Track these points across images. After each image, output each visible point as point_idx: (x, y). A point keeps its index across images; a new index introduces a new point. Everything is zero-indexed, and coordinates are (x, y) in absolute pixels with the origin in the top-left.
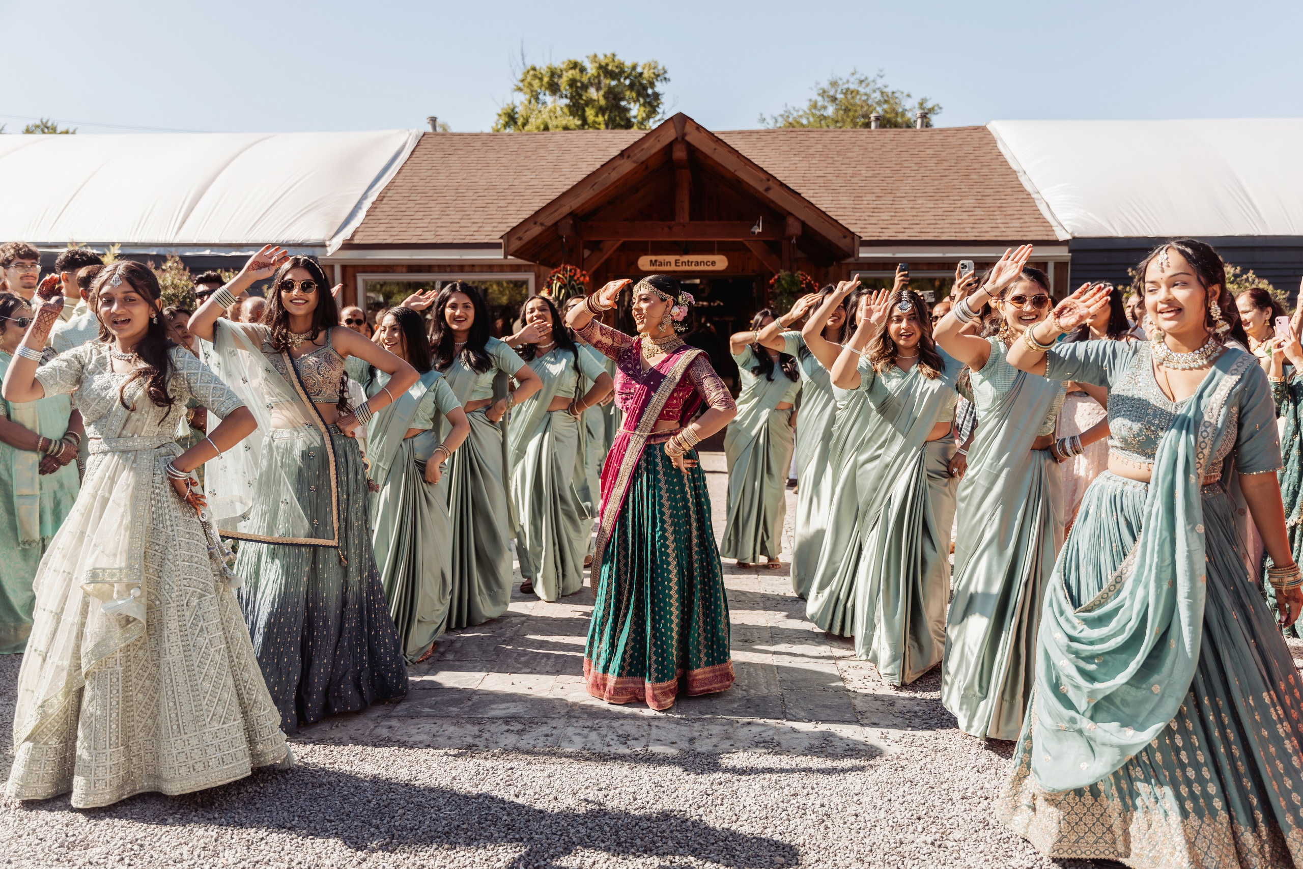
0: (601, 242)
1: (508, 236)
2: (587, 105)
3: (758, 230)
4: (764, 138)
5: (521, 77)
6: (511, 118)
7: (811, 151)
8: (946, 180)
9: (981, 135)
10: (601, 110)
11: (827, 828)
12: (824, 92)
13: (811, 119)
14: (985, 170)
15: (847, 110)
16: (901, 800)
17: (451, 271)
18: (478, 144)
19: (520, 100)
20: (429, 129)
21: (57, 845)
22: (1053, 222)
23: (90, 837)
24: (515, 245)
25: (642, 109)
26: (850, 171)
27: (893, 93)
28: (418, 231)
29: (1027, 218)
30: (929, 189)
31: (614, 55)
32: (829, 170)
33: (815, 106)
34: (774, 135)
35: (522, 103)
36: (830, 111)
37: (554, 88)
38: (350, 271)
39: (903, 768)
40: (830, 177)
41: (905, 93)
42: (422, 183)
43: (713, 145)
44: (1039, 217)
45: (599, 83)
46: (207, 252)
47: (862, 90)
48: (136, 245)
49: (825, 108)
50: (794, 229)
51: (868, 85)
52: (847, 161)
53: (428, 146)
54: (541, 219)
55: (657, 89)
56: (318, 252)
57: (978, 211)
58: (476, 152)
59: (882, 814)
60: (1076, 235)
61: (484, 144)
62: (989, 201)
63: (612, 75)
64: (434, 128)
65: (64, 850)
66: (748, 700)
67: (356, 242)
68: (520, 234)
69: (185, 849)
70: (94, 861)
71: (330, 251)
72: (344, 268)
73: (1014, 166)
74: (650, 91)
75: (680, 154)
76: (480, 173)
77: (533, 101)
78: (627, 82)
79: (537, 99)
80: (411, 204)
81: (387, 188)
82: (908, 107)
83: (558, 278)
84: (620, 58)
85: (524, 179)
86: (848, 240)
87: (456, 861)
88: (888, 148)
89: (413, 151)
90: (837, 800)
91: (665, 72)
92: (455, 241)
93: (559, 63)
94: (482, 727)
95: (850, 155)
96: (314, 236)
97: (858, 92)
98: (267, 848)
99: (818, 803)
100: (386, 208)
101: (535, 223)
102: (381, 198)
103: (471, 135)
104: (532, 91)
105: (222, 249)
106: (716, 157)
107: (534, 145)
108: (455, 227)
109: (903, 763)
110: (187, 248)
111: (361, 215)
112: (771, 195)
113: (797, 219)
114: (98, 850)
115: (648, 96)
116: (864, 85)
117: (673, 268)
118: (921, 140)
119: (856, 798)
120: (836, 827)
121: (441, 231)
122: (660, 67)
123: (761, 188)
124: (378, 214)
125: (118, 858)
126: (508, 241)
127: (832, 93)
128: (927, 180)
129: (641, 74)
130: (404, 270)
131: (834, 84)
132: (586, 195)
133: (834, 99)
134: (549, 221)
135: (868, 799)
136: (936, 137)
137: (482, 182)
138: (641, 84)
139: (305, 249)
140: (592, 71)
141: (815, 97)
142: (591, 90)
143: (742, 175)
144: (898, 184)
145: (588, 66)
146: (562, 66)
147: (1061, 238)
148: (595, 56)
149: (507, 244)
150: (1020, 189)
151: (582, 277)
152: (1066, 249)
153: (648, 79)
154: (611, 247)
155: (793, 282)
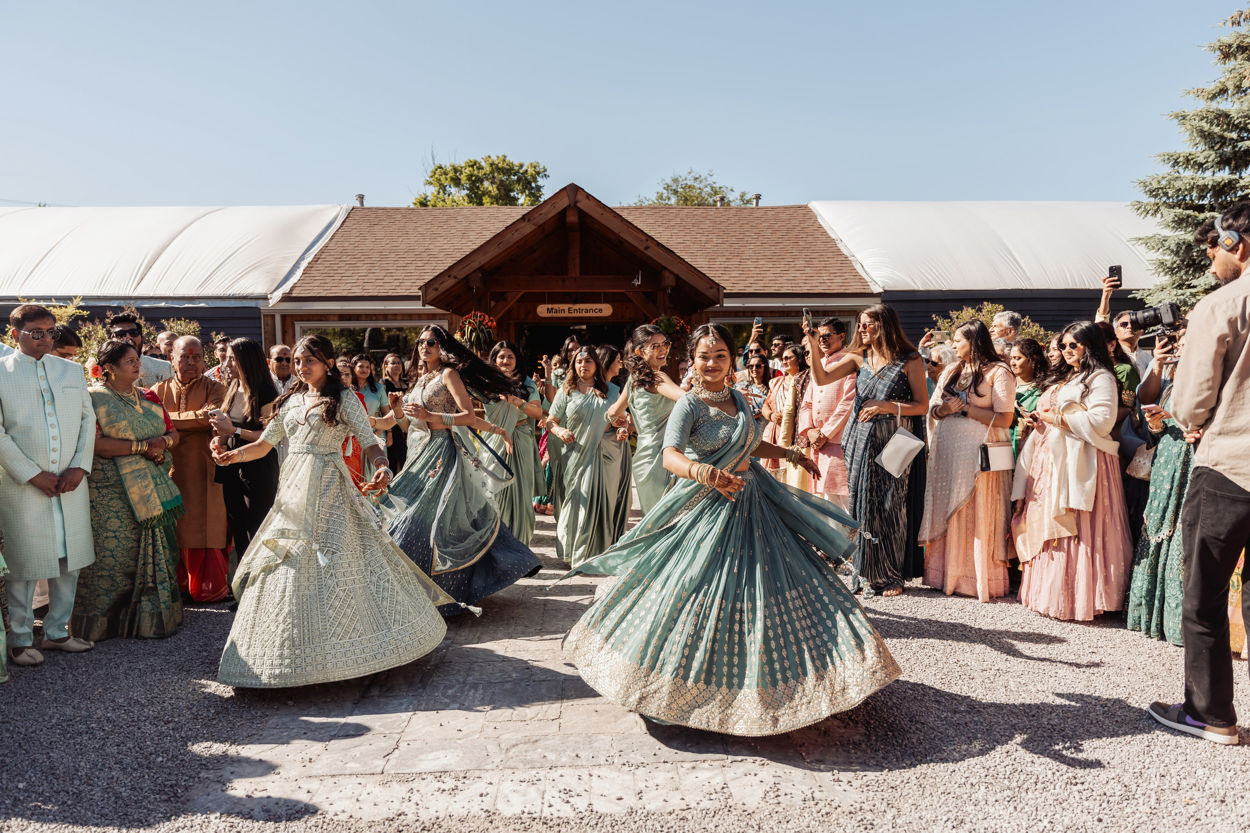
0: (505, 293)
1: (426, 287)
2: (483, 195)
3: (637, 283)
4: (633, 213)
5: (430, 174)
6: (423, 203)
7: (672, 223)
8: (781, 246)
9: (804, 212)
10: (496, 197)
12: (668, 186)
14: (810, 239)
15: (686, 199)
17: (377, 320)
18: (399, 217)
19: (431, 191)
20: (358, 204)
22: (868, 279)
24: (432, 295)
25: (528, 198)
26: (704, 239)
27: (720, 188)
28: (348, 286)
29: (847, 276)
30: (767, 253)
31: (505, 157)
32: (687, 238)
33: (661, 197)
34: (641, 211)
35: (432, 193)
37: (457, 182)
38: (288, 320)
40: (688, 243)
41: (730, 188)
42: (351, 247)
43: (601, 211)
44: (856, 275)
45: (494, 177)
46: (163, 304)
47: (697, 185)
48: (98, 298)
49: (669, 199)
51: (701, 182)
52: (700, 231)
53: (357, 218)
54: (454, 273)
55: (539, 184)
56: (261, 304)
57: (808, 270)
58: (397, 223)
60: (887, 289)
61: (404, 216)
62: (815, 262)
63: (502, 172)
64: (362, 203)
67: (294, 295)
68: (436, 286)
71: (272, 302)
72: (284, 317)
73: (833, 236)
74: (533, 185)
75: (572, 218)
76: (401, 239)
77: (441, 192)
78: (516, 177)
79: (444, 190)
80: (342, 264)
81: (322, 251)
82: (731, 199)
83: (470, 323)
84: (509, 159)
85: (438, 244)
86: (714, 291)
88: (733, 221)
89: (344, 222)
91: (545, 170)
92: (380, 294)
93: (460, 162)
95: (703, 226)
96: (258, 289)
97: (694, 187)
100: (320, 267)
101: (449, 276)
102: (316, 259)
103: (393, 209)
104: (440, 184)
105: (175, 301)
106: (603, 221)
107: (445, 218)
108: (379, 283)
110: (145, 301)
111: (299, 273)
112: (649, 253)
113: (672, 273)
115: (533, 188)
116: (698, 181)
117: (566, 314)
118: (757, 215)
121: (368, 286)
122: (541, 167)
123: (641, 247)
124: (314, 272)
126: (426, 291)
127: (674, 187)
128: (766, 246)
129: (527, 171)
130: (336, 318)
131: (675, 180)
132: (493, 252)
133: (676, 192)
134: (461, 275)
136: (769, 213)
137: (403, 247)
138: (526, 179)
139: (249, 301)
140: (488, 169)
141: (661, 190)
142: (486, 184)
143: (625, 236)
144: (743, 249)
145: (483, 164)
146: (463, 165)
147: (875, 292)
148: (489, 157)
149: (425, 294)
150: (839, 253)
151: (490, 322)
152: (879, 300)
153: (532, 175)
154: (514, 297)
155: (670, 325)
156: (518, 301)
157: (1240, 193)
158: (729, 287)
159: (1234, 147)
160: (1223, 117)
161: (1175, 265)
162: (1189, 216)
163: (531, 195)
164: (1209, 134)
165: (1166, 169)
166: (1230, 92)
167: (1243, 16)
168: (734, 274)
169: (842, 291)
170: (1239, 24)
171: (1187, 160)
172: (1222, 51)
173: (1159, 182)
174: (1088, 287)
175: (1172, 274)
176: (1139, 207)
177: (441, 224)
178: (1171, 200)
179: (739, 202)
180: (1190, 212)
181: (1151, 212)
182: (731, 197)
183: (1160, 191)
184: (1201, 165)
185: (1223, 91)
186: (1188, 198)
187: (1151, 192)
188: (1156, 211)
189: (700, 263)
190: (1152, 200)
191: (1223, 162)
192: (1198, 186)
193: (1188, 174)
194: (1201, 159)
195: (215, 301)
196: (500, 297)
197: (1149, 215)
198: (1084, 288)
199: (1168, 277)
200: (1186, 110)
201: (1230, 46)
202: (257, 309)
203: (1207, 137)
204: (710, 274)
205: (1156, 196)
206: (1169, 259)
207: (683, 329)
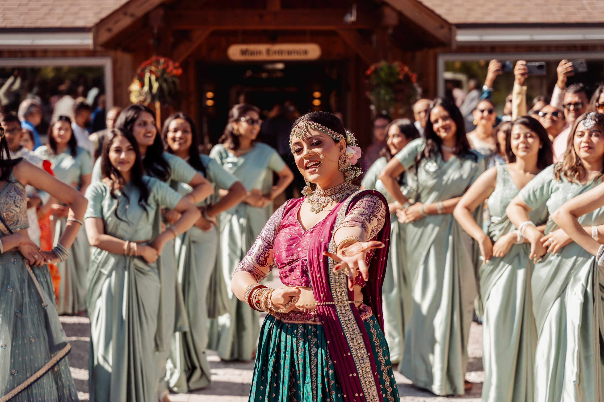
3: (351, 18)
24: (105, 36)
50: (391, 19)
68: (110, 26)
117: (264, 57)
151: (175, 69)
154: (200, 35)
155: (391, 73)
156: (204, 41)
196: (182, 37)
207: (407, 78)
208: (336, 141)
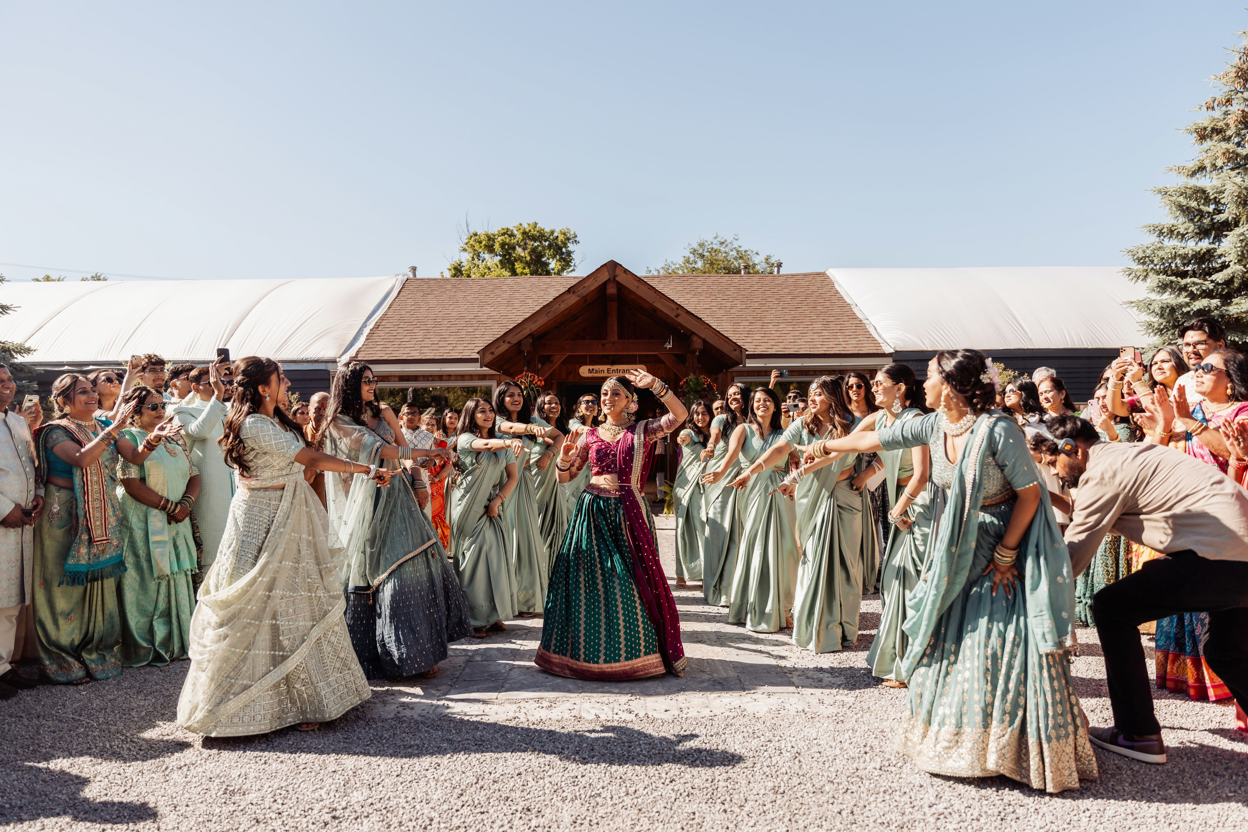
0: (550, 356)
1: (483, 352)
2: (516, 260)
3: (669, 346)
5: (465, 241)
6: (458, 271)
7: (699, 290)
8: (800, 310)
9: (822, 279)
10: (528, 264)
11: (800, 761)
12: (695, 251)
13: (686, 271)
14: (828, 304)
15: (712, 264)
16: (849, 742)
17: (433, 380)
18: (449, 287)
19: (465, 258)
20: (411, 276)
21: (221, 792)
22: (880, 341)
23: (245, 787)
24: (489, 358)
25: (559, 263)
26: (729, 305)
27: (746, 251)
28: (407, 350)
29: (861, 338)
30: (787, 317)
31: (536, 223)
33: (688, 261)
34: (667, 279)
35: (467, 259)
36: (700, 264)
37: (490, 249)
39: (842, 721)
40: (714, 309)
41: (755, 252)
42: (408, 315)
43: (637, 284)
44: (869, 336)
45: (526, 244)
47: (723, 249)
49: (696, 263)
50: (697, 344)
51: (726, 246)
52: (726, 297)
53: (410, 288)
54: (508, 339)
55: (569, 249)
56: (330, 367)
57: (825, 333)
58: (447, 292)
59: (838, 752)
60: (898, 349)
62: (832, 325)
63: (534, 238)
64: (415, 275)
65: (228, 796)
66: (714, 681)
68: (492, 350)
69: (323, 792)
70: (254, 802)
73: (849, 301)
74: (564, 250)
75: (612, 290)
76: (452, 307)
77: (475, 257)
78: (547, 243)
79: (479, 256)
80: (401, 331)
81: (382, 319)
82: (756, 262)
84: (540, 225)
85: (486, 311)
86: (737, 352)
87: (532, 793)
88: (755, 288)
89: (400, 292)
90: (801, 744)
91: (576, 236)
92: (436, 358)
93: (494, 230)
94: (519, 705)
95: (728, 293)
96: (327, 353)
97: (720, 251)
98: (385, 789)
99: (789, 745)
100: (381, 333)
101: (504, 342)
102: (377, 326)
104: (474, 251)
106: (639, 293)
107: (491, 287)
108: (435, 347)
109: (842, 718)
111: (363, 339)
112: (679, 320)
113: (699, 337)
114: (254, 795)
115: (563, 253)
116: (724, 245)
118: (779, 282)
119: (815, 742)
120: (805, 759)
121: (425, 350)
122: (572, 233)
123: (672, 315)
124: (376, 338)
125: (272, 800)
126: (483, 355)
127: (700, 252)
128: (786, 311)
129: (557, 237)
131: (702, 245)
132: (543, 320)
133: (702, 256)
134: (514, 340)
135: (825, 742)
136: (790, 280)
137: (454, 314)
138: (557, 245)
139: (320, 364)
140: (519, 236)
141: (687, 254)
142: (519, 250)
143: (658, 305)
144: (765, 313)
145: (515, 232)
146: (496, 233)
147: (887, 352)
148: (521, 224)
149: (483, 357)
150: (854, 317)
151: (539, 381)
152: (890, 360)
153: (562, 241)
154: (559, 359)
155: (698, 384)
156: (562, 363)
157: (1219, 261)
158: (751, 349)
159: (1212, 219)
160: (1201, 194)
161: (1162, 327)
162: (1172, 282)
163: (562, 259)
164: (1188, 208)
165: (1153, 239)
166: (1208, 169)
167: (1216, 102)
168: (757, 337)
169: (856, 352)
170: (1213, 108)
171: (1171, 232)
172: (1198, 133)
173: (1144, 252)
174: (1086, 346)
175: (1162, 334)
176: (1130, 272)
177: (488, 293)
178: (1158, 267)
179: (764, 265)
180: (1173, 278)
181: (1141, 278)
182: (757, 260)
183: (1147, 259)
184: (1183, 235)
185: (1202, 168)
186: (1173, 265)
187: (1139, 259)
188: (1146, 277)
189: (725, 327)
190: (1141, 266)
191: (1203, 233)
192: (1180, 255)
193: (1171, 244)
194: (1182, 231)
195: (289, 364)
196: (546, 360)
197: (1139, 281)
198: (1082, 347)
199: (1157, 336)
200: (1168, 186)
201: (1205, 129)
202: (327, 372)
203: (1185, 210)
204: (733, 338)
205: (1144, 263)
206: (1155, 320)
207: (710, 387)
208: (627, 397)
